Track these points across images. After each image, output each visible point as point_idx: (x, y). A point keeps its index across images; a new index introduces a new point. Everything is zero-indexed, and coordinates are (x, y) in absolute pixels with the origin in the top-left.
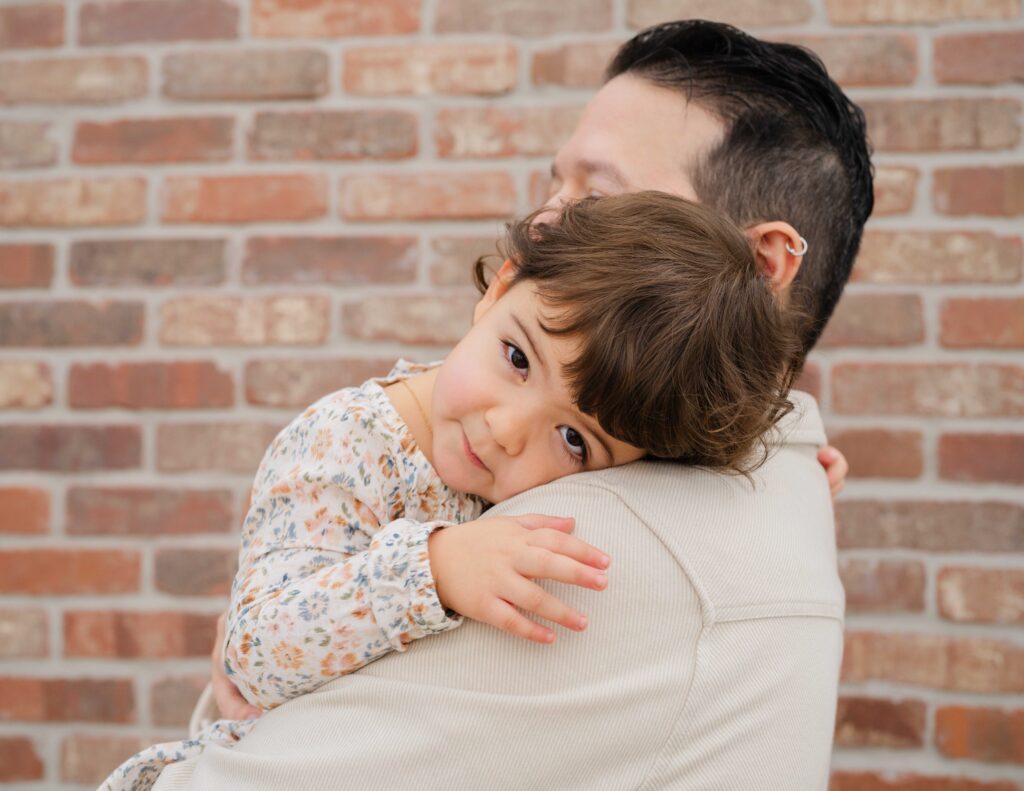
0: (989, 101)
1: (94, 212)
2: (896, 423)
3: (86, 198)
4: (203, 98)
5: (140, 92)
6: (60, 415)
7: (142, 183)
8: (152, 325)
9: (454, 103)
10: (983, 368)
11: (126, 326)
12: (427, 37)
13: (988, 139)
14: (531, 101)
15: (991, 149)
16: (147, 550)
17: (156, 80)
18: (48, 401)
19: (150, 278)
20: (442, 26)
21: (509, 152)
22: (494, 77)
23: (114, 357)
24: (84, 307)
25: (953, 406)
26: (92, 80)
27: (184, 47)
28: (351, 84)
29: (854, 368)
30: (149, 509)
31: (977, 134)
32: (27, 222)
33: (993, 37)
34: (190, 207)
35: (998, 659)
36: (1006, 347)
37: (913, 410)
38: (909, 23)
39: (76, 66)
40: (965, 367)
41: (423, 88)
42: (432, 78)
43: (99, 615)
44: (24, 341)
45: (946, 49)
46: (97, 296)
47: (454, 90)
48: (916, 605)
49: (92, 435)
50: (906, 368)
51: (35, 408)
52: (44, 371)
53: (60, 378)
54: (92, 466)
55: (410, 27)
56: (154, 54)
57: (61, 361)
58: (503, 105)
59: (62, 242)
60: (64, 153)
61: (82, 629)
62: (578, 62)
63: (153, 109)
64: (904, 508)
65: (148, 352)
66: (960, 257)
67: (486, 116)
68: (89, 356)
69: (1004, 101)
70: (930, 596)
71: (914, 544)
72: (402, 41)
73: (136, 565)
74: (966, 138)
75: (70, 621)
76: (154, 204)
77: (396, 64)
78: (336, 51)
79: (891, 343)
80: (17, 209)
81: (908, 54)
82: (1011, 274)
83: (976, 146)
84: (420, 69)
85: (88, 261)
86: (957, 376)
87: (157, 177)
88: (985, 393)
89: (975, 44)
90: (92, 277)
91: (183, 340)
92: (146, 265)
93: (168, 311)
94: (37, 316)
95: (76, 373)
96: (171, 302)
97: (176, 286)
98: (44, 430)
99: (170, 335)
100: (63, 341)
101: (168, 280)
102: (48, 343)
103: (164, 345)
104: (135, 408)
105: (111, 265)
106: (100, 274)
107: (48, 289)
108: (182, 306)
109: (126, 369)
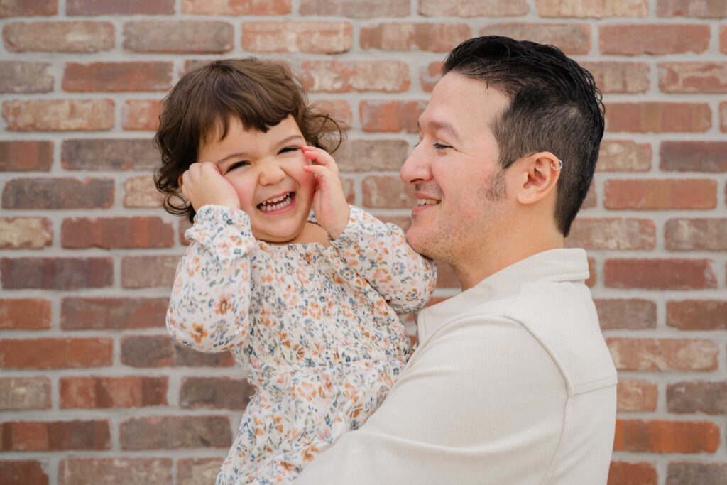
0: (632, 64)
1: (79, 122)
3: (73, 112)
4: (150, 52)
5: (109, 46)
6: (56, 252)
7: (112, 103)
8: (119, 194)
9: (312, 58)
10: (629, 220)
11: (102, 194)
12: (294, 16)
13: (630, 88)
14: (359, 58)
15: (632, 93)
16: (116, 338)
17: (120, 39)
18: (49, 243)
19: (117, 165)
20: (304, 10)
21: (347, 89)
22: (337, 43)
23: (93, 215)
24: (73, 181)
25: (612, 244)
26: (75, 37)
27: (137, 18)
28: (246, 44)
30: (119, 312)
31: (625, 84)
32: (33, 128)
33: (633, 27)
34: (143, 120)
35: (640, 391)
36: (641, 209)
37: (591, 246)
38: (586, 18)
39: (66, 28)
40: (619, 220)
41: (293, 48)
42: (299, 42)
43: (84, 380)
44: (32, 205)
45: (607, 33)
46: (81, 176)
47: (312, 50)
49: (77, 263)
50: (587, 220)
51: (40, 248)
52: (46, 224)
53: (57, 229)
54: (79, 286)
55: (285, 10)
56: (119, 21)
57: (57, 218)
58: (341, 59)
59: (57, 140)
60: (58, 85)
61: (73, 389)
62: (389, 34)
63: (118, 56)
65: (116, 212)
66: (616, 155)
67: (333, 66)
68: (75, 214)
69: (639, 65)
72: (280, 19)
73: (110, 347)
74: (619, 86)
75: (65, 384)
76: (119, 118)
77: (276, 33)
78: (237, 23)
80: (27, 119)
81: (585, 36)
82: (645, 166)
83: (624, 91)
84: (291, 36)
85: (75, 154)
86: (615, 226)
87: (120, 99)
88: (631, 236)
89: (623, 30)
90: (78, 164)
91: (138, 203)
92: (114, 155)
93: (129, 185)
94: (41, 187)
95: (67, 224)
96: (132, 180)
97: (135, 170)
98: (46, 260)
99: (130, 201)
100: (58, 205)
101: (129, 166)
102: (48, 207)
103: (126, 206)
104: (108, 248)
105: (90, 156)
106: (83, 162)
107: (48, 169)
108: (138, 182)
109: (102, 222)
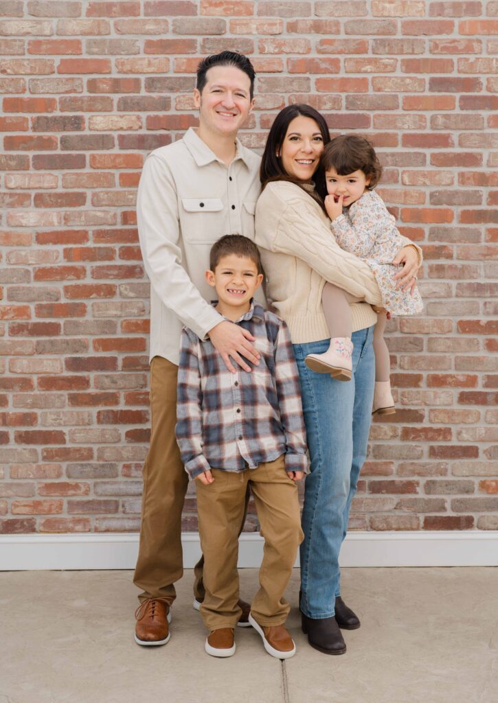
0: (417, 40)
1: (152, 69)
2: (391, 131)
3: (150, 64)
4: (186, 34)
5: (166, 32)
6: (144, 132)
7: (168, 60)
8: (173, 104)
9: (264, 37)
10: (413, 115)
11: (165, 104)
12: (255, 17)
13: (416, 52)
14: (286, 37)
15: (416, 54)
17: (171, 28)
18: (141, 128)
19: (172, 89)
20: (260, 14)
21: (281, 52)
22: (276, 30)
23: (161, 114)
24: (151, 97)
25: (406, 126)
26: (150, 27)
27: (179, 17)
28: (232, 31)
29: (379, 115)
31: (413, 49)
32: (131, 72)
33: (418, 21)
34: (183, 68)
35: (417, 195)
36: (420, 110)
37: (395, 127)
38: (395, 17)
39: (145, 22)
40: (410, 114)
41: (255, 32)
42: (257, 29)
44: (132, 109)
45: (405, 25)
46: (155, 95)
47: (264, 33)
48: (396, 181)
49: (155, 137)
50: (394, 115)
51: (137, 130)
52: (139, 118)
53: (144, 120)
55: (251, 14)
56: (170, 19)
57: (144, 115)
58: (278, 37)
59: (143, 78)
60: (142, 51)
62: (301, 25)
63: (170, 36)
64: (393, 155)
65: (172, 112)
66: (409, 84)
67: (273, 41)
68: (152, 114)
69: (420, 40)
70: (400, 178)
71: (396, 165)
72: (248, 17)
74: (410, 51)
76: (172, 67)
77: (246, 24)
78: (227, 19)
79: (390, 109)
80: (128, 67)
81: (395, 26)
82: (422, 90)
83: (413, 53)
84: (254, 26)
85: (152, 84)
86: (407, 118)
87: (172, 57)
88: (415, 122)
89: (413, 23)
90: (153, 90)
91: (183, 108)
92: (170, 85)
93: (178, 99)
94: (136, 101)
95: (149, 118)
96: (179, 97)
97: (180, 92)
98: (139, 135)
99: (178, 107)
100: (145, 110)
101: (178, 91)
102: (140, 111)
103: (177, 110)
104: (169, 130)
105: (159, 85)
106: (156, 88)
107: (139, 93)
108: (182, 98)
109: (165, 117)
